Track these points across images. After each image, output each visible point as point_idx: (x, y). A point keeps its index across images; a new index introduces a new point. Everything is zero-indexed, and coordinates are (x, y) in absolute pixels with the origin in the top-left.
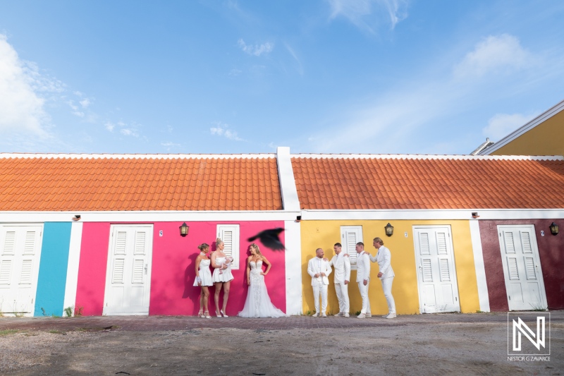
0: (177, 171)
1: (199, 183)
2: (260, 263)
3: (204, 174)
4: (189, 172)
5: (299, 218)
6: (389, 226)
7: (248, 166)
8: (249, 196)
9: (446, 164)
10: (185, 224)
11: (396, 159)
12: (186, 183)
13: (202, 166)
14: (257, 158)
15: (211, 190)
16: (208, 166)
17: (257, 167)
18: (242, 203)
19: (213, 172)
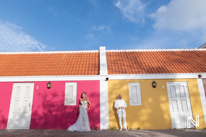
0: (52, 59)
1: (61, 63)
2: (86, 102)
3: (64, 59)
4: (58, 58)
5: (107, 79)
6: (154, 82)
7: (86, 55)
8: (84, 69)
9: (181, 53)
10: (49, 82)
11: (156, 51)
12: (55, 63)
13: (64, 56)
14: (91, 52)
15: (66, 66)
16: (67, 56)
17: (90, 56)
18: (80, 72)
19: (69, 58)
